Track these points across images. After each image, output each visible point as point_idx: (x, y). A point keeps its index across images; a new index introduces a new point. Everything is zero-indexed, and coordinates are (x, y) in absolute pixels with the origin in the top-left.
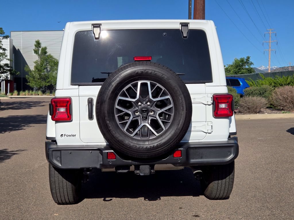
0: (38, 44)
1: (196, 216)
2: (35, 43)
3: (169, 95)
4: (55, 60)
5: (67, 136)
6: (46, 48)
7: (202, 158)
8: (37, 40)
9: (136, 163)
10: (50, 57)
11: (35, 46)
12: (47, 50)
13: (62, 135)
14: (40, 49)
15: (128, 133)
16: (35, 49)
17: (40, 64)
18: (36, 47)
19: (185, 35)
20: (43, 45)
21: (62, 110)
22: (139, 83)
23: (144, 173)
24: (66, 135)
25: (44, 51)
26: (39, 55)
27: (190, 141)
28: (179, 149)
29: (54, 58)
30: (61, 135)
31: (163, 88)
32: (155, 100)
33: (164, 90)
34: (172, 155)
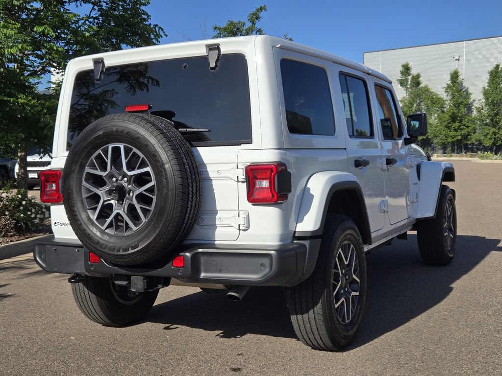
0: (406, 69)
1: (235, 370)
2: (402, 69)
3: (150, 166)
4: (434, 95)
5: (61, 225)
6: (418, 76)
7: (220, 271)
8: (404, 63)
9: (124, 271)
10: (426, 90)
11: (402, 73)
12: (420, 79)
14: (410, 78)
15: (98, 225)
16: (402, 78)
17: (407, 103)
18: (403, 75)
19: (212, 65)
20: (414, 72)
22: (110, 146)
23: (136, 289)
25: (416, 82)
26: (407, 89)
27: (216, 243)
28: (181, 254)
29: (431, 93)
30: (55, 224)
31: (142, 155)
32: (130, 174)
33: (143, 158)
34: (171, 263)
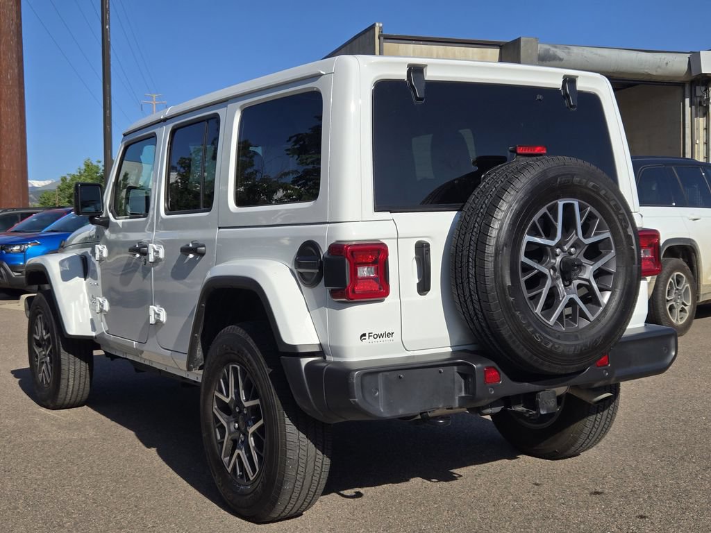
3: (609, 230)
5: (375, 336)
13: (364, 335)
15: (544, 319)
19: (573, 102)
21: (364, 272)
22: (561, 204)
23: (548, 409)
24: (372, 335)
30: (361, 336)
31: (599, 216)
32: (586, 241)
33: (601, 220)
